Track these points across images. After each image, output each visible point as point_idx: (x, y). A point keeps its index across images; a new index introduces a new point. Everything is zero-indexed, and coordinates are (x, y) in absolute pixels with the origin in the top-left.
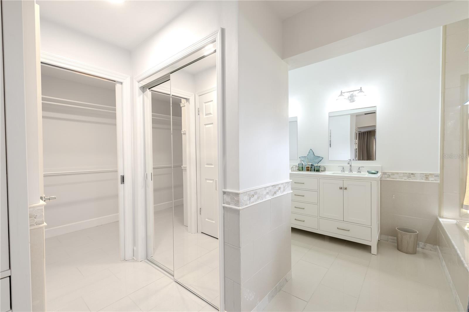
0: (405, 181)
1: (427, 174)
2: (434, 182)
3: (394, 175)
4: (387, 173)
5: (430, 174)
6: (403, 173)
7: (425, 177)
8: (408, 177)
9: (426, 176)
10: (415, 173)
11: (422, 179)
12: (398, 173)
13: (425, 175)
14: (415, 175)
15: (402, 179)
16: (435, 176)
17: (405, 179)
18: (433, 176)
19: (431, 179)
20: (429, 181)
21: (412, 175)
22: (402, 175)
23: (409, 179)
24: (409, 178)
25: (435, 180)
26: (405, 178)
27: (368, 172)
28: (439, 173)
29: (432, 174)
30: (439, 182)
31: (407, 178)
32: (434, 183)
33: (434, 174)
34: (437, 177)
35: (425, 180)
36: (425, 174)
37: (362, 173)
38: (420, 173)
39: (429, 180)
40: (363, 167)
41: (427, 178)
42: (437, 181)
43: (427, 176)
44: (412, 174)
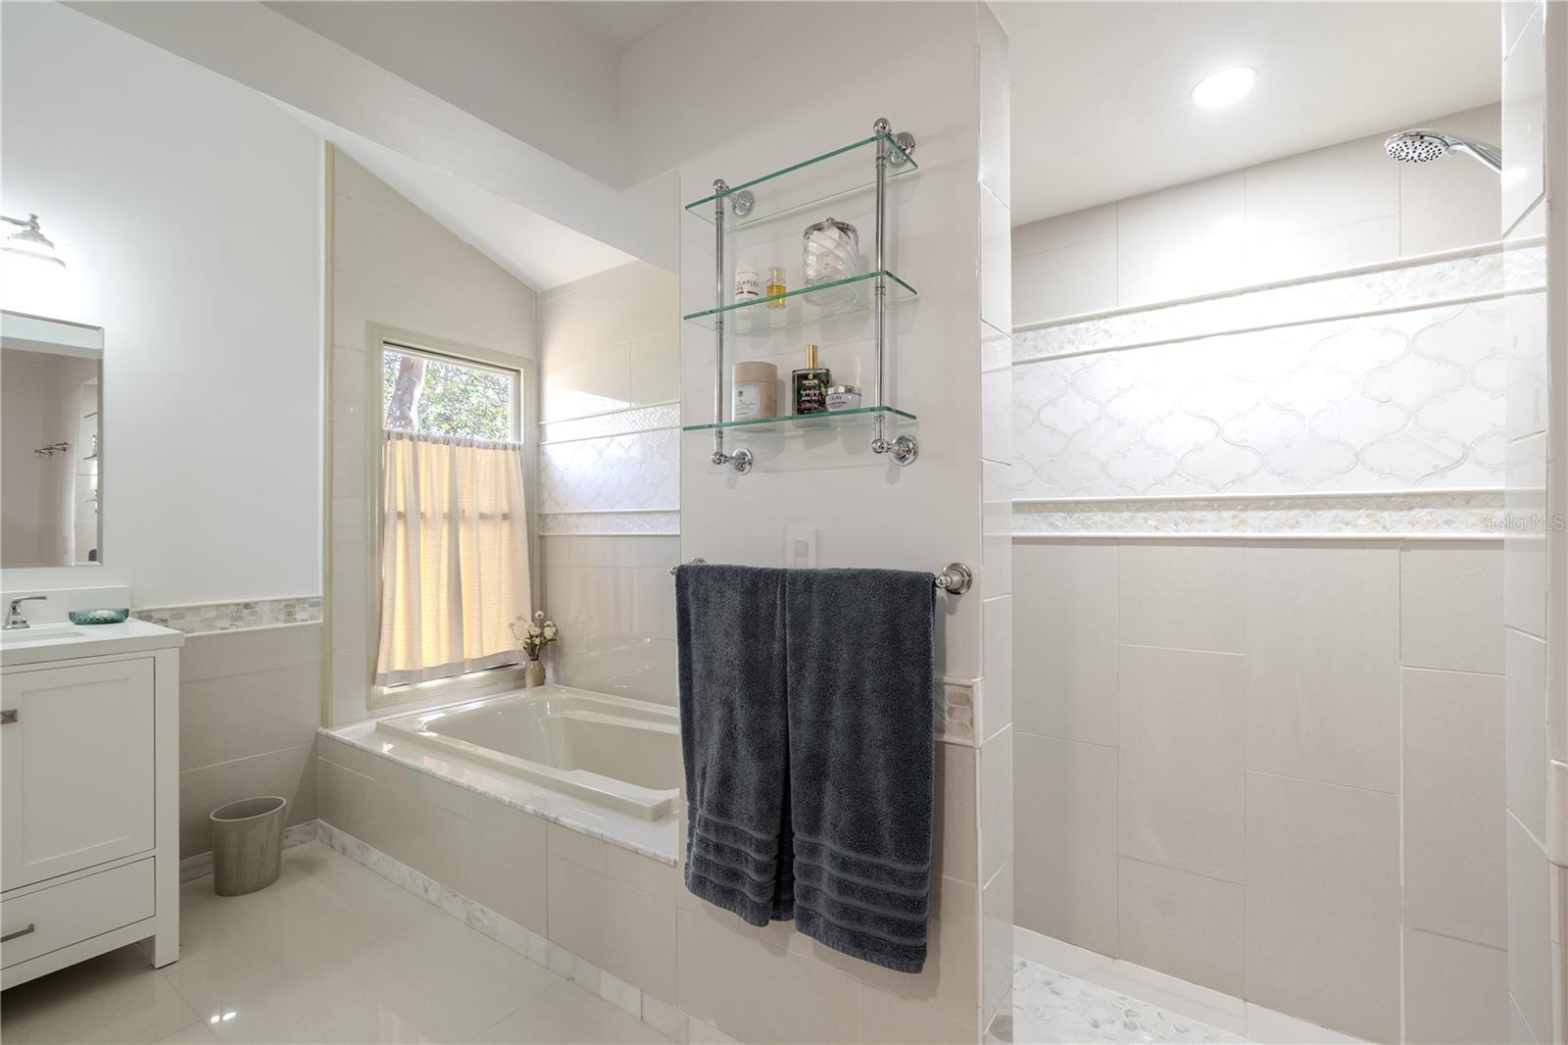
0: (225, 634)
1: (290, 600)
2: (309, 622)
3: (182, 618)
4: (153, 614)
5: (298, 600)
6: (218, 606)
7: (285, 610)
8: (235, 619)
9: (286, 606)
10: (256, 603)
11: (278, 620)
12: (197, 608)
13: (284, 603)
14: (257, 609)
15: (213, 627)
16: (311, 606)
17: (222, 629)
18: (307, 605)
19: (302, 616)
20: (295, 624)
21: (246, 611)
22: (212, 614)
23: (237, 626)
24: (237, 623)
25: (312, 618)
26: (224, 623)
27: (72, 616)
28: (320, 593)
29: (302, 599)
30: (320, 621)
31: (230, 622)
32: (309, 625)
33: (307, 598)
34: (317, 608)
35: (285, 622)
36: (285, 600)
37: (34, 627)
38: (272, 601)
39: (295, 620)
40: (44, 598)
41: (290, 614)
42: (316, 619)
43: (289, 608)
44: (247, 606)
